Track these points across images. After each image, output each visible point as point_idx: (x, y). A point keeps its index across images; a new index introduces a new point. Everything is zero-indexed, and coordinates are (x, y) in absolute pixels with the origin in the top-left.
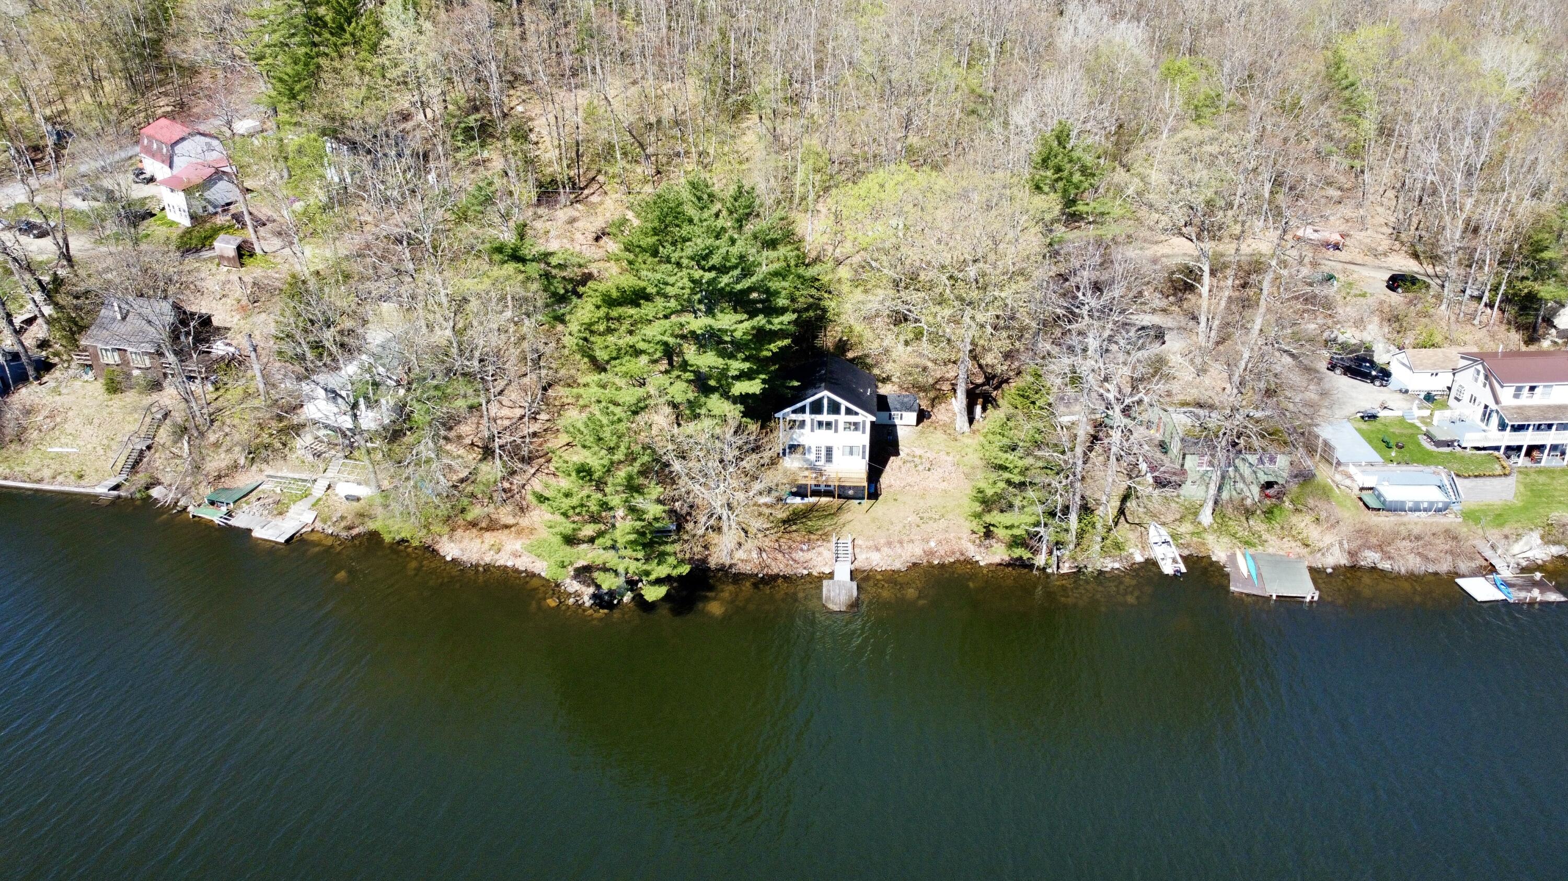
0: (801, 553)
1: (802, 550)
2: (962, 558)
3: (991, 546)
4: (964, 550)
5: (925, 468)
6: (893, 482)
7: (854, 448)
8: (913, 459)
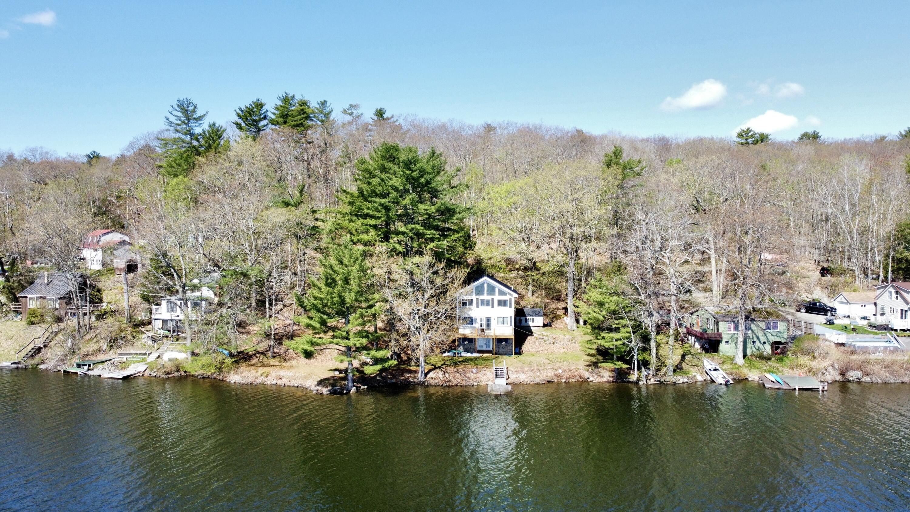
0: (472, 374)
1: (472, 372)
2: (581, 380)
3: (600, 372)
4: (582, 375)
5: (551, 342)
6: (530, 349)
7: (504, 319)
8: (543, 337)
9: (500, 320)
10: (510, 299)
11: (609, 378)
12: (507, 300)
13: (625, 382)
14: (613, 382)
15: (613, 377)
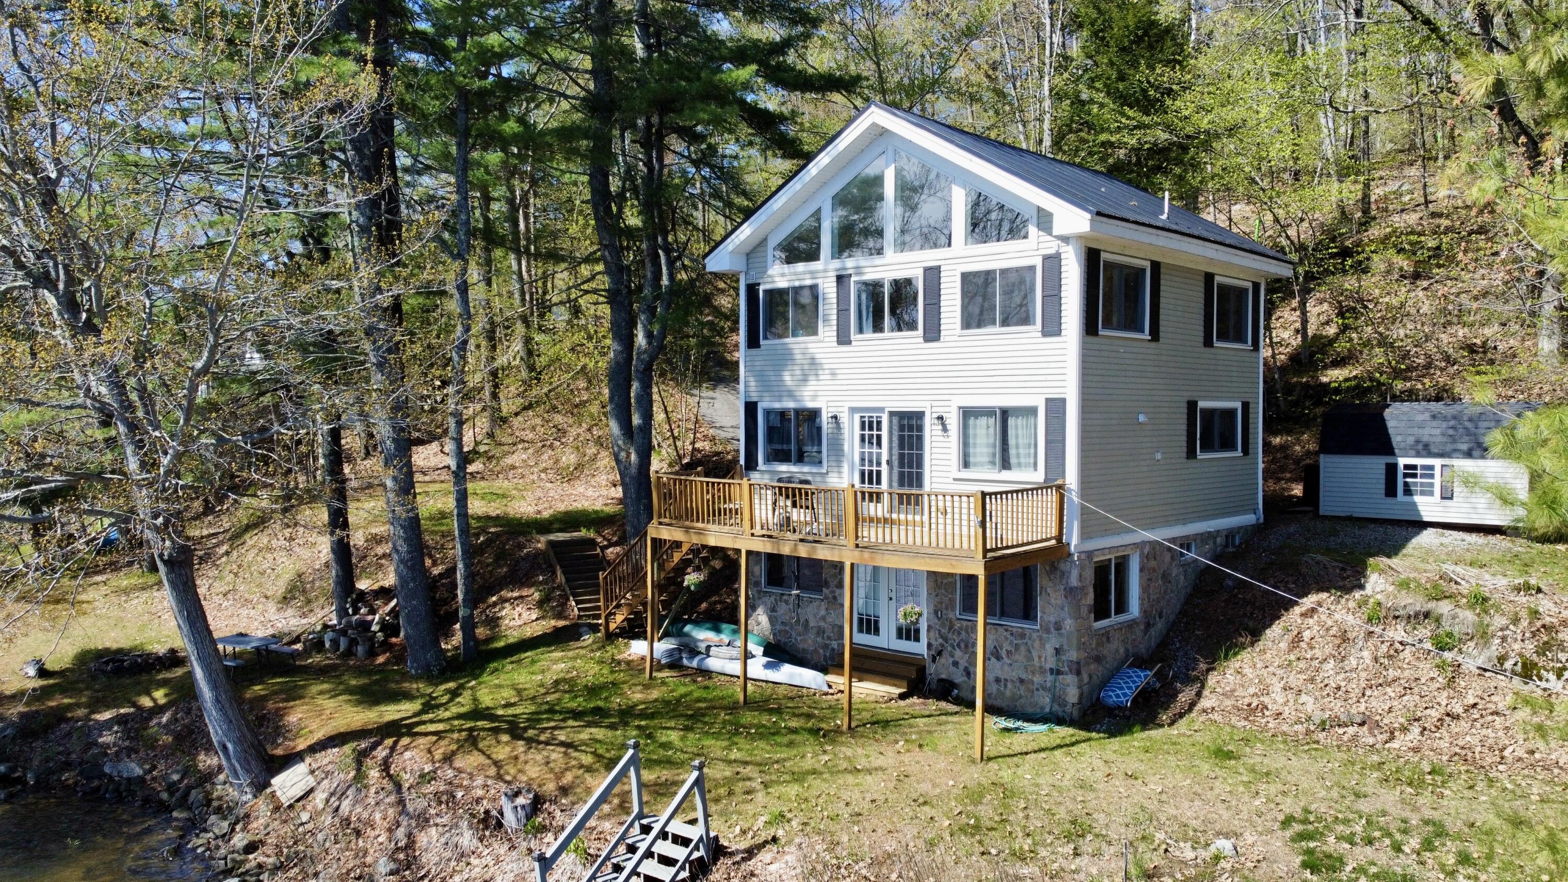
5: (1502, 659)
6: (1277, 698)
7: (1011, 421)
8: (1431, 605)
9: (984, 432)
10: (1053, 262)
12: (1032, 268)
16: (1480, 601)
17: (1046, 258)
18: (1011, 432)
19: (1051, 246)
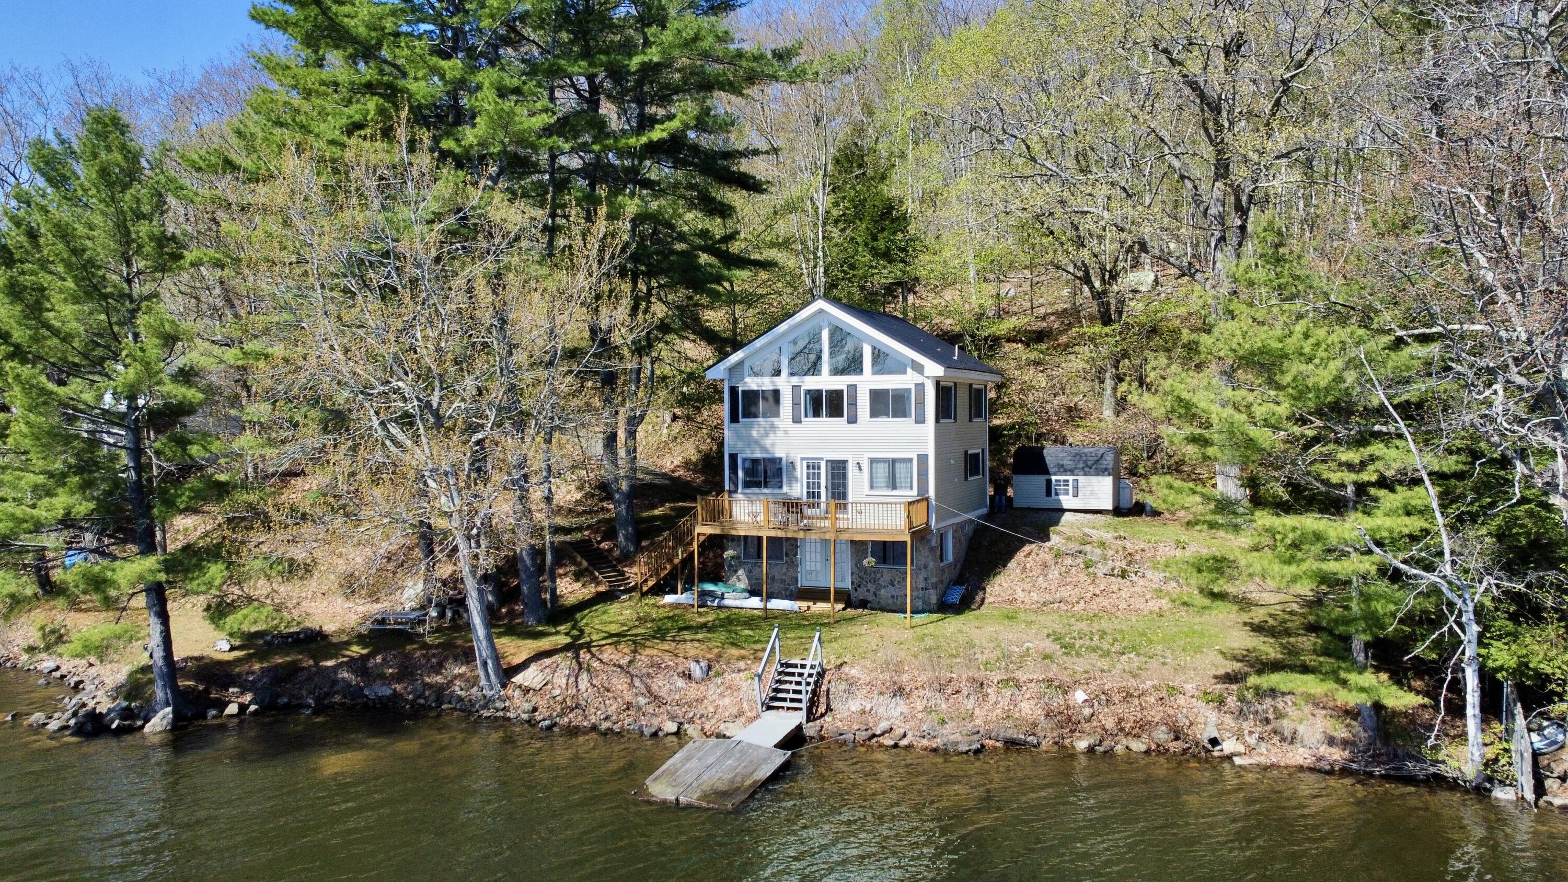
0: (682, 684)
1: (688, 674)
2: (1175, 747)
3: (1280, 715)
4: (1183, 721)
5: (1113, 569)
6: (1020, 595)
7: (897, 465)
8: (1082, 547)
10: (920, 387)
11: (1324, 750)
12: (909, 390)
13: (1410, 780)
14: (1345, 772)
15: (1345, 743)
16: (1102, 544)
17: (916, 385)
18: (897, 471)
19: (919, 379)
